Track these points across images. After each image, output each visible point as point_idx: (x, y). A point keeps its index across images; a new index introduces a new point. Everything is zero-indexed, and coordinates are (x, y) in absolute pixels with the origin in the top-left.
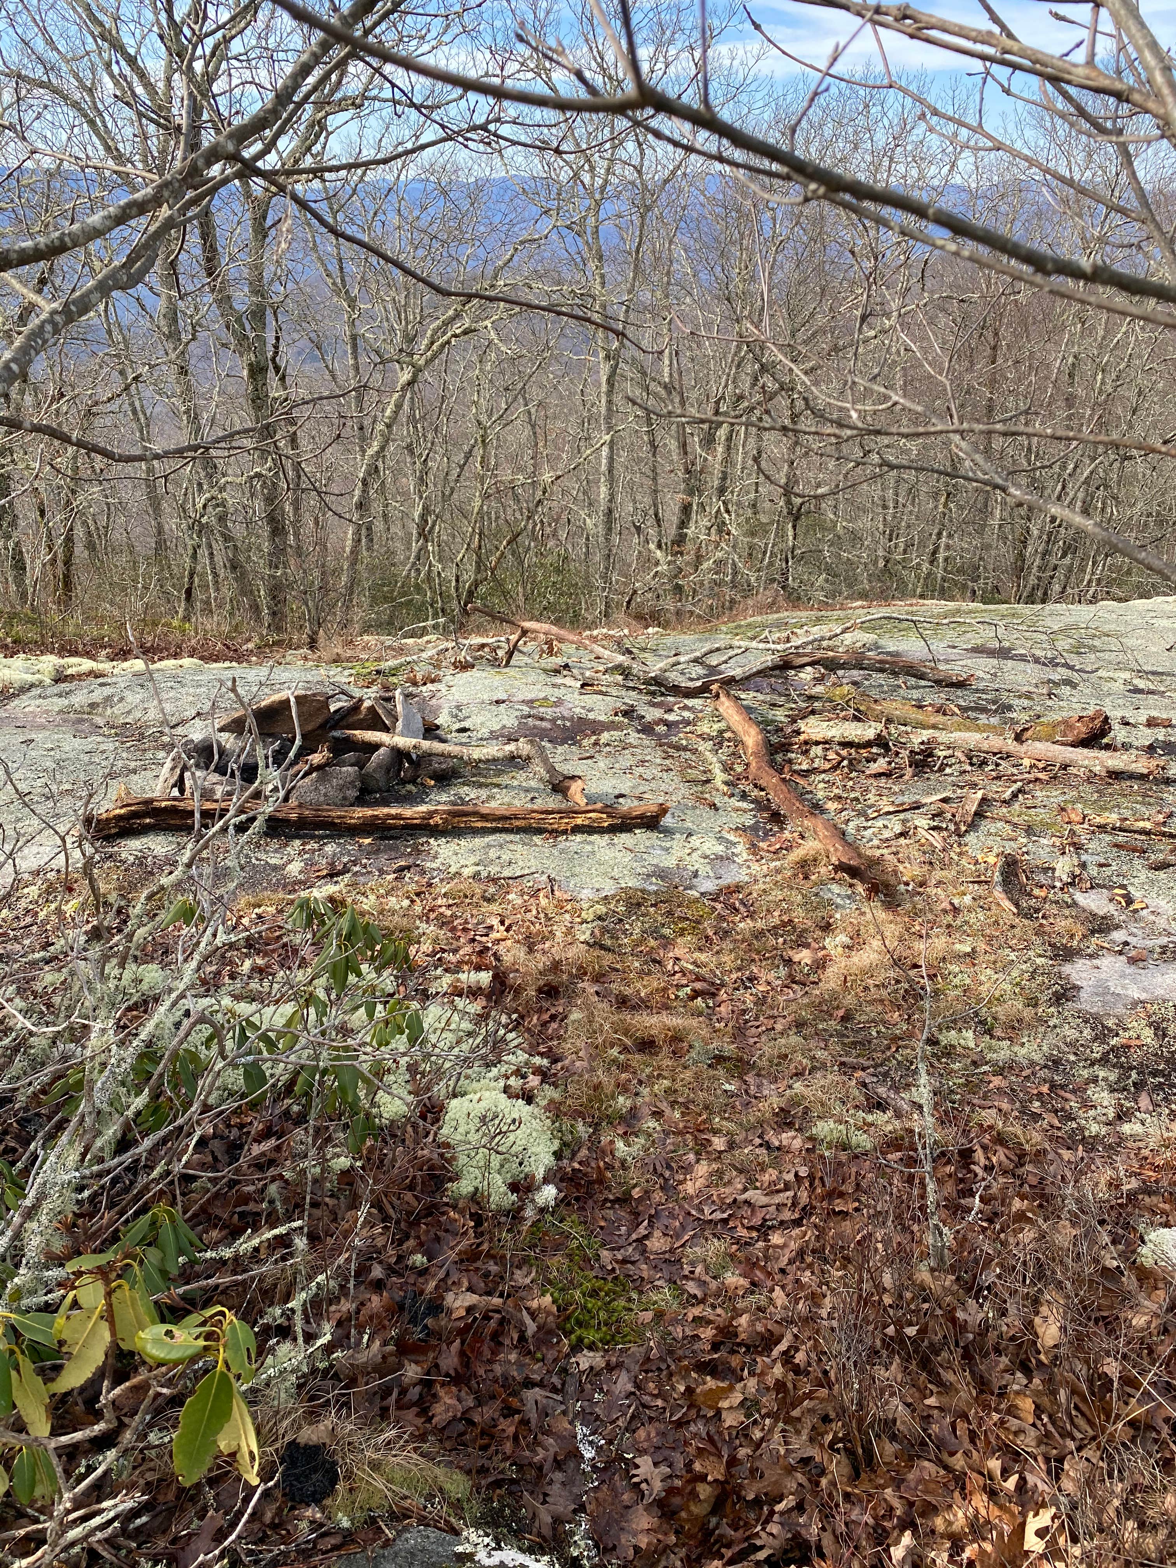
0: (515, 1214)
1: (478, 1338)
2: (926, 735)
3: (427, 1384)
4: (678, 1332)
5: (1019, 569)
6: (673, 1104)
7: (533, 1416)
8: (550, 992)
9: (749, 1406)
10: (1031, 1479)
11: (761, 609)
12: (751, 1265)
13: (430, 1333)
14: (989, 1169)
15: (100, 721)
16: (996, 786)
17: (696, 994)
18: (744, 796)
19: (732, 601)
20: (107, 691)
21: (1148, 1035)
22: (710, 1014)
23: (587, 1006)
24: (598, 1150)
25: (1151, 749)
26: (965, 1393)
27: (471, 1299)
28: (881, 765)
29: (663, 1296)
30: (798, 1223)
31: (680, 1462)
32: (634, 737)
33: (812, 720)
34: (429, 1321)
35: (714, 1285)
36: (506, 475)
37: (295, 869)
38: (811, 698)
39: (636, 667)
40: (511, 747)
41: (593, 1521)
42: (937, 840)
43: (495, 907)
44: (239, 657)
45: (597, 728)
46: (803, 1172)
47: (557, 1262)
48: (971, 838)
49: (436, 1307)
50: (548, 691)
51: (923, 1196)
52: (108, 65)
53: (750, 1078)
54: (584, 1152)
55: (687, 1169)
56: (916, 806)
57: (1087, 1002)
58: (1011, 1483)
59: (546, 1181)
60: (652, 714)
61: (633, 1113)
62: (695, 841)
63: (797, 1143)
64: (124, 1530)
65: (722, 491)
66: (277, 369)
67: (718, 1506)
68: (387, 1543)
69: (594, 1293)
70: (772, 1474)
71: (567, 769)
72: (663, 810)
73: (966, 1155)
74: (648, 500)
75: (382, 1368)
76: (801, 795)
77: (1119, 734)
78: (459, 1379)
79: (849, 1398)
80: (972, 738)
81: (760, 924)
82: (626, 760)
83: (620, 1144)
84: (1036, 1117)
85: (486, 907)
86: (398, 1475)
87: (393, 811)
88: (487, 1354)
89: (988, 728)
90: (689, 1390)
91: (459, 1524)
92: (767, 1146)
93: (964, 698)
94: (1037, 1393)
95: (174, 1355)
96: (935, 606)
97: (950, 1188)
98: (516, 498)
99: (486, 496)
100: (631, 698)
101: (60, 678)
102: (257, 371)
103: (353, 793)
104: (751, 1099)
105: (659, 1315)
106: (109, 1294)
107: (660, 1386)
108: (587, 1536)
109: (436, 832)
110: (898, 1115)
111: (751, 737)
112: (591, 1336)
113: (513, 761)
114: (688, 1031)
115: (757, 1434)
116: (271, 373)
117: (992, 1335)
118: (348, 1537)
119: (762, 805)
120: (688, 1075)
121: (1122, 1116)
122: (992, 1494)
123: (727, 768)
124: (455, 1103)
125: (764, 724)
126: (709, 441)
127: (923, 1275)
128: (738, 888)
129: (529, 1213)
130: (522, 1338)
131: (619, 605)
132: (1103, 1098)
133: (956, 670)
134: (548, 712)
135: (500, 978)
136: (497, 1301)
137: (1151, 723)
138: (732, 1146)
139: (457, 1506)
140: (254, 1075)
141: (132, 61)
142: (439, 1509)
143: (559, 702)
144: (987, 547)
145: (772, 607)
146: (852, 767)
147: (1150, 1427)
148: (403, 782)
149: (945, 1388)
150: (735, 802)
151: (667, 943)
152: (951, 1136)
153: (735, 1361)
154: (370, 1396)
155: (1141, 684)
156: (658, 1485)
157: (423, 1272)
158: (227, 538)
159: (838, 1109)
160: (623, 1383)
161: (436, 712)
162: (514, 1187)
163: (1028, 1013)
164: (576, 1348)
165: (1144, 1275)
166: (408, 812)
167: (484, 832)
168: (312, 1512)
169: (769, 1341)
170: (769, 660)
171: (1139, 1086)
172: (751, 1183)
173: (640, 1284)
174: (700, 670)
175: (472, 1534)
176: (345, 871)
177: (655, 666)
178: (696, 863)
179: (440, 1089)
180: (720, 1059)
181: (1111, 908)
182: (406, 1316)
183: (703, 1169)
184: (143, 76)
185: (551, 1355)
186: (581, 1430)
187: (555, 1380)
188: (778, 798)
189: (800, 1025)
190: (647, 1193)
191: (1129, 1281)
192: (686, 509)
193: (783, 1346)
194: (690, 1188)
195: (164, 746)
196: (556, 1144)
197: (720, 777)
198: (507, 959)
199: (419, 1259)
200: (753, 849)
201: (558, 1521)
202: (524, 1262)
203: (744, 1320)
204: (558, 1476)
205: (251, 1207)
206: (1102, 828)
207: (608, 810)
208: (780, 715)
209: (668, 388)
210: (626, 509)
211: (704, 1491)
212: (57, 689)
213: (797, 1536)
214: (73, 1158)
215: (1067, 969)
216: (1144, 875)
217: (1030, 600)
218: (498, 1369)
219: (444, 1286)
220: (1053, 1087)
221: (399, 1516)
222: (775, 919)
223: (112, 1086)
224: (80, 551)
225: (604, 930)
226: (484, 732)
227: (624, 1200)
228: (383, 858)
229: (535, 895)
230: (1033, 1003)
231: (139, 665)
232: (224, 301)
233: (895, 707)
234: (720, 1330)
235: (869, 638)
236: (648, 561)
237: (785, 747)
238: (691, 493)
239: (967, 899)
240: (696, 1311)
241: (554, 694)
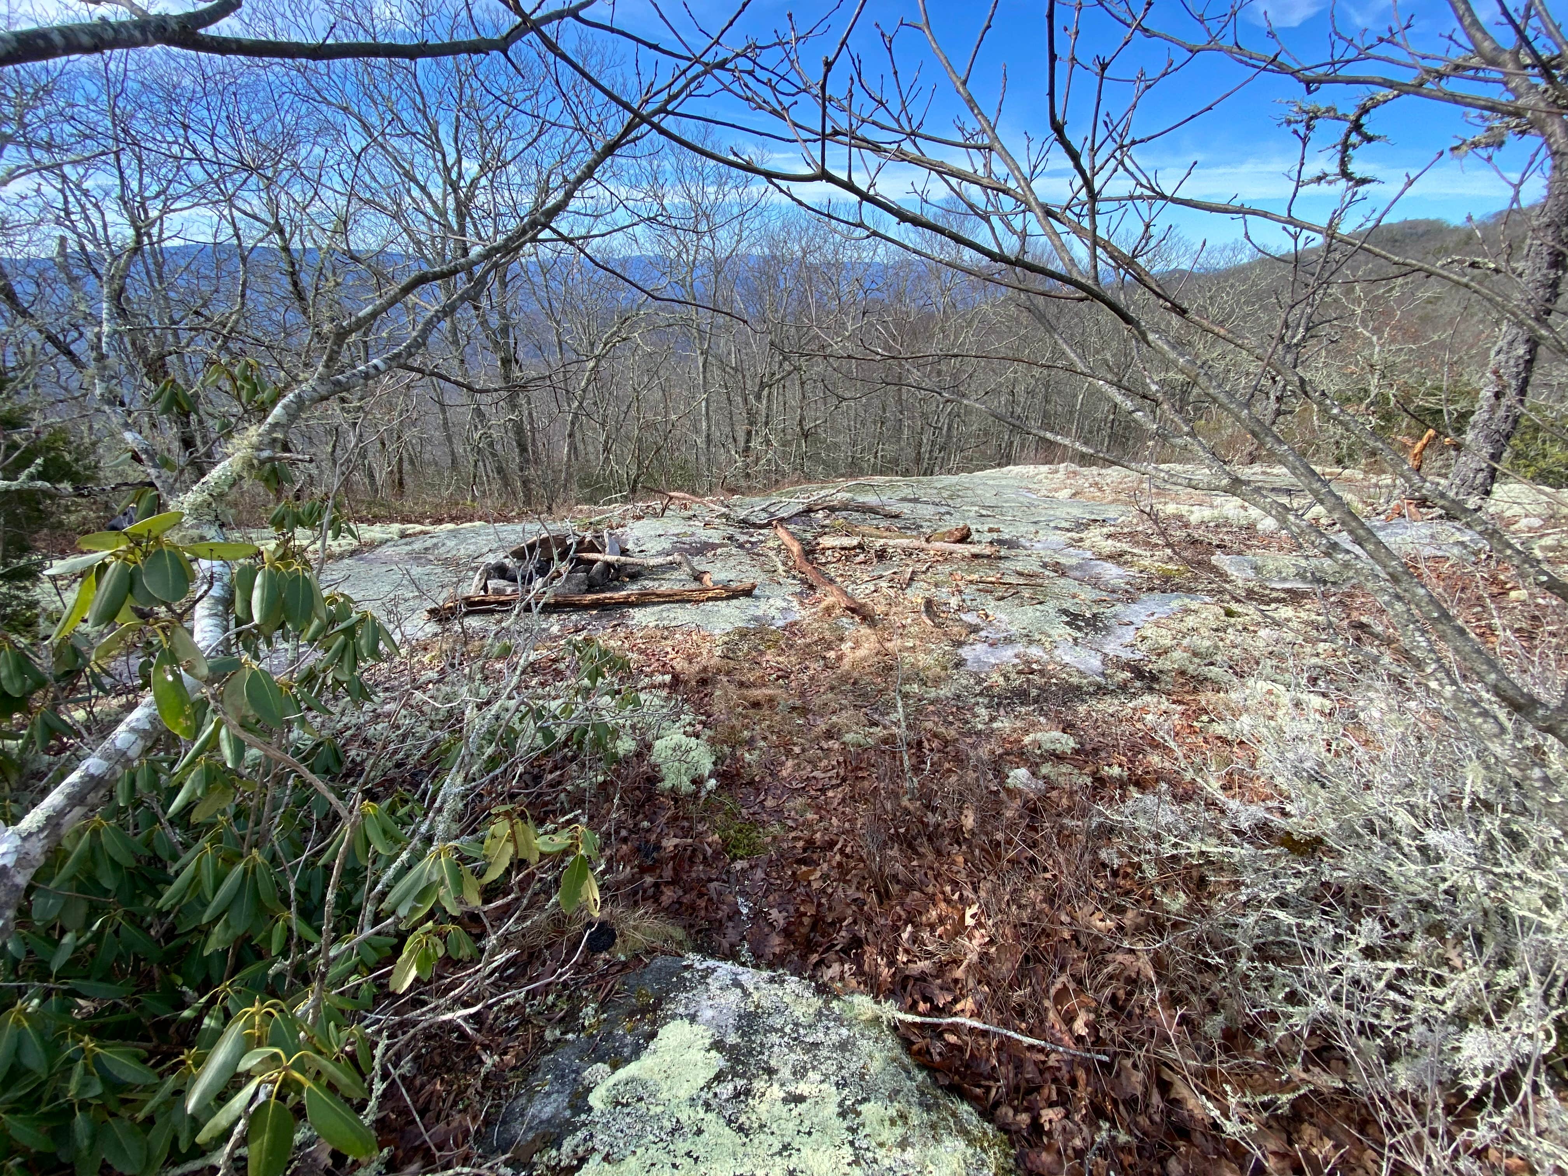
0: (696, 795)
1: (682, 860)
2: (882, 541)
3: (656, 885)
4: (785, 846)
5: (918, 460)
6: (772, 732)
7: (715, 897)
8: (703, 682)
9: (824, 877)
10: (965, 893)
11: (792, 484)
12: (818, 809)
13: (655, 861)
14: (931, 750)
15: (431, 557)
16: (918, 565)
17: (779, 678)
18: (794, 577)
19: (777, 481)
20: (435, 540)
21: (1001, 681)
22: (787, 687)
23: (723, 687)
24: (735, 759)
25: (991, 543)
26: (931, 857)
27: (676, 841)
28: (861, 557)
29: (776, 828)
30: (839, 785)
31: (791, 909)
32: (734, 551)
33: (825, 537)
34: (655, 855)
35: (801, 820)
36: (650, 416)
37: (555, 629)
38: (823, 527)
39: (733, 515)
40: (670, 558)
41: (750, 943)
42: (892, 592)
43: (669, 642)
44: (508, 520)
45: (714, 546)
46: (841, 759)
47: (719, 818)
48: (908, 591)
49: (658, 847)
50: (686, 529)
51: (902, 764)
52: (409, 191)
53: (810, 716)
54: (728, 761)
55: (782, 764)
56: (881, 577)
57: (971, 666)
58: (956, 897)
59: (710, 777)
60: (743, 538)
61: (752, 739)
62: (771, 601)
63: (836, 746)
64: (501, 977)
65: (767, 424)
66: (517, 362)
67: (814, 927)
68: (646, 965)
69: (740, 831)
70: (839, 908)
71: (700, 568)
72: (754, 587)
73: (920, 743)
74: (728, 429)
75: (632, 880)
76: (824, 574)
77: (975, 536)
78: (673, 883)
79: (875, 867)
80: (905, 542)
81: (808, 640)
82: (732, 562)
83: (747, 755)
84: (952, 723)
85: (663, 643)
86: (648, 931)
87: (608, 595)
88: (687, 867)
89: (912, 536)
90: (794, 873)
91: (682, 952)
92: (821, 749)
93: (901, 524)
94: (964, 853)
95: (555, 849)
96: (878, 479)
97: (914, 760)
98: (657, 430)
99: (640, 429)
100: (731, 530)
101: (403, 535)
102: (506, 362)
103: (584, 587)
104: (812, 726)
105: (775, 838)
106: (512, 826)
107: (778, 872)
108: (748, 950)
109: (632, 605)
110: (885, 727)
111: (796, 548)
112: (740, 852)
113: (672, 566)
114: (776, 696)
115: (830, 890)
116: (513, 364)
117: (941, 829)
118: (625, 965)
119: (803, 581)
120: (778, 718)
121: (993, 719)
122: (948, 901)
123: (784, 564)
124: (658, 742)
125: (801, 540)
126: (758, 398)
127: (905, 802)
128: (796, 623)
129: (703, 793)
130: (705, 858)
131: (716, 485)
132: (983, 712)
133: (894, 509)
134: (687, 540)
135: (676, 677)
136: (690, 841)
137: (991, 530)
138: (803, 750)
139: (680, 943)
140: (548, 735)
141: (423, 189)
142: (670, 946)
143: (693, 534)
144: (902, 449)
145: (798, 482)
146: (847, 560)
147: (1019, 863)
148: (611, 580)
149: (921, 856)
150: (790, 581)
151: (762, 653)
152: (912, 736)
153: (815, 856)
154: (627, 896)
155: (984, 512)
156: (782, 922)
157: (649, 830)
158: (494, 455)
159: (854, 728)
160: (759, 874)
161: (626, 542)
162: (694, 782)
163: (943, 674)
164: (734, 859)
165: (1009, 791)
166: (616, 595)
167: (659, 603)
168: (605, 955)
169: (831, 844)
170: (801, 507)
171: (999, 704)
172: (815, 767)
173: (763, 824)
174: (765, 515)
175: (691, 955)
176: (584, 628)
177: (742, 514)
178: (773, 612)
179: (649, 737)
180: (794, 709)
181: (979, 621)
182: (642, 854)
183: (790, 763)
184: (429, 196)
185: (721, 864)
186: (740, 900)
187: (724, 877)
188: (811, 578)
189: (832, 688)
190: (763, 778)
191: (1003, 795)
192: (749, 433)
193: (839, 846)
194: (784, 773)
195: (472, 569)
196: (714, 758)
197: (781, 568)
198: (678, 668)
199: (646, 824)
200: (802, 603)
201: (732, 946)
202: (702, 820)
203: (818, 835)
204: (731, 924)
205: (550, 807)
206: (971, 582)
207: (725, 588)
208: (809, 536)
209: (736, 370)
210: (716, 434)
211: (806, 920)
212: (404, 541)
213: (855, 935)
214: (459, 780)
215: (960, 651)
216: (993, 603)
217: (925, 474)
218: (694, 875)
219: (660, 836)
220: (958, 708)
221: (651, 952)
222: (816, 638)
223: (478, 741)
224: (406, 466)
225: (728, 649)
226: (653, 552)
227: (751, 783)
228: (604, 621)
229: (690, 634)
230: (945, 668)
231: (451, 526)
232: (484, 323)
233: (865, 529)
234: (806, 841)
235: (849, 495)
236: (731, 462)
237: (813, 552)
238: (751, 424)
239: (909, 621)
240: (793, 834)
241: (689, 531)
